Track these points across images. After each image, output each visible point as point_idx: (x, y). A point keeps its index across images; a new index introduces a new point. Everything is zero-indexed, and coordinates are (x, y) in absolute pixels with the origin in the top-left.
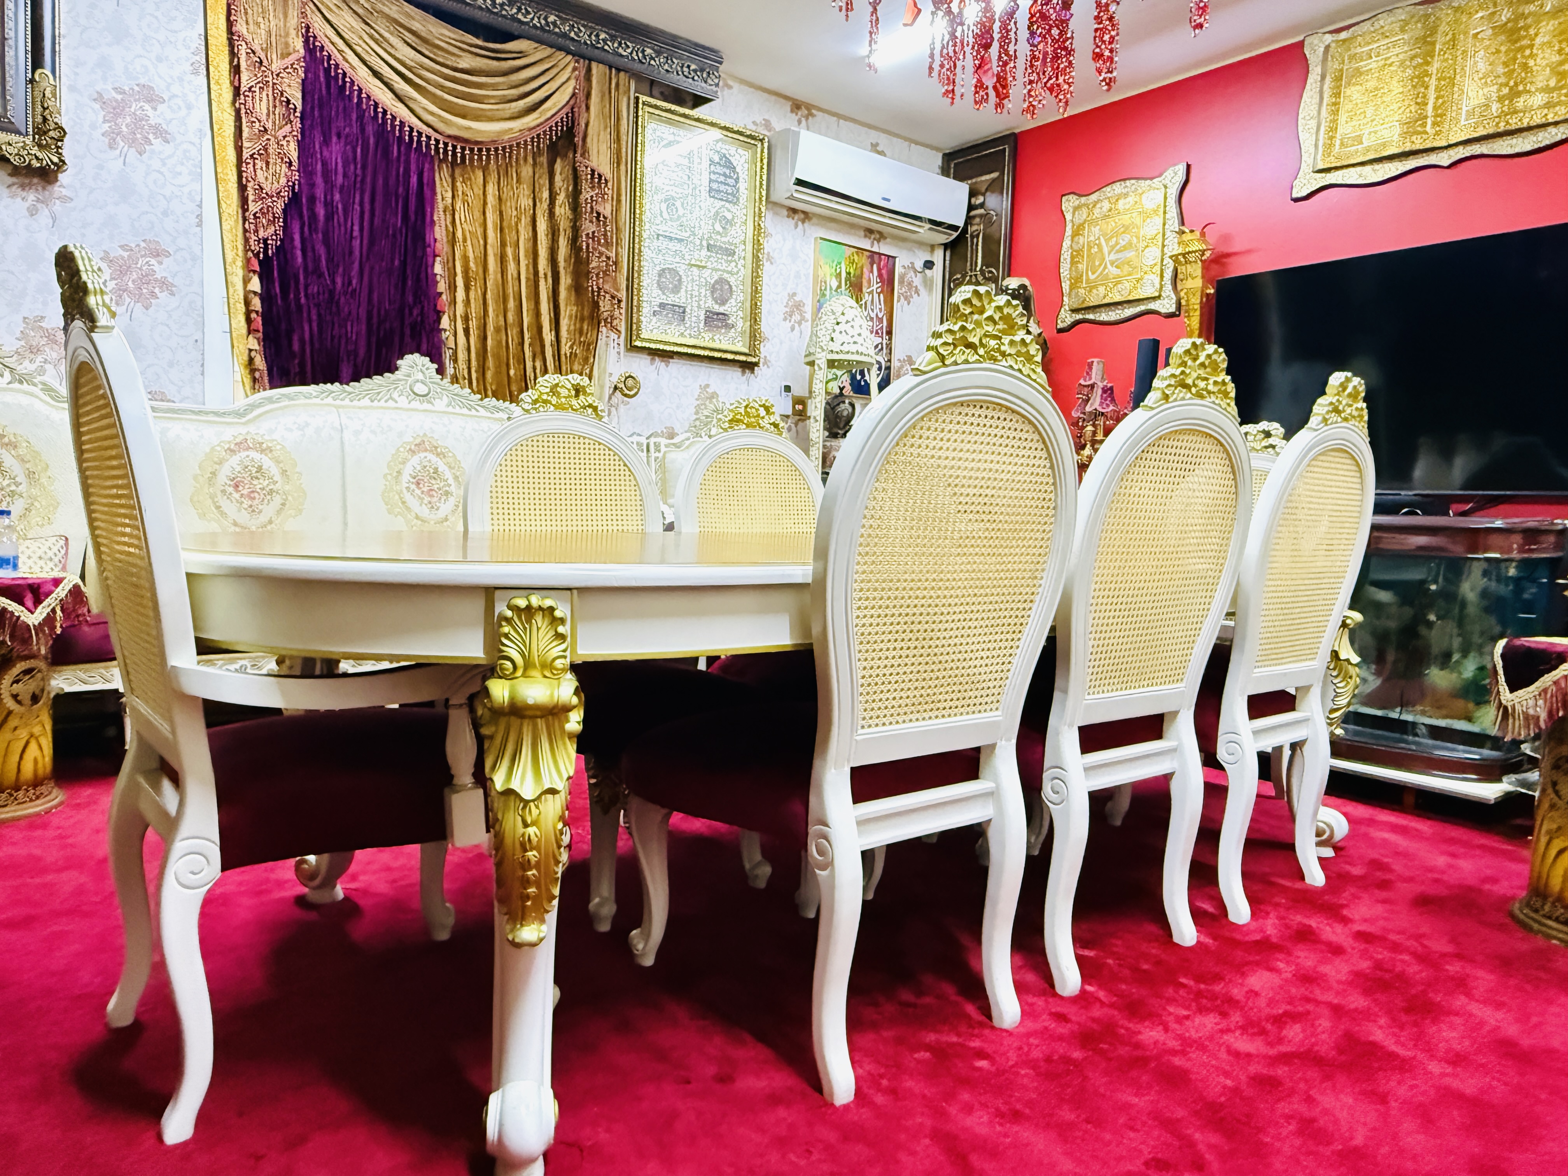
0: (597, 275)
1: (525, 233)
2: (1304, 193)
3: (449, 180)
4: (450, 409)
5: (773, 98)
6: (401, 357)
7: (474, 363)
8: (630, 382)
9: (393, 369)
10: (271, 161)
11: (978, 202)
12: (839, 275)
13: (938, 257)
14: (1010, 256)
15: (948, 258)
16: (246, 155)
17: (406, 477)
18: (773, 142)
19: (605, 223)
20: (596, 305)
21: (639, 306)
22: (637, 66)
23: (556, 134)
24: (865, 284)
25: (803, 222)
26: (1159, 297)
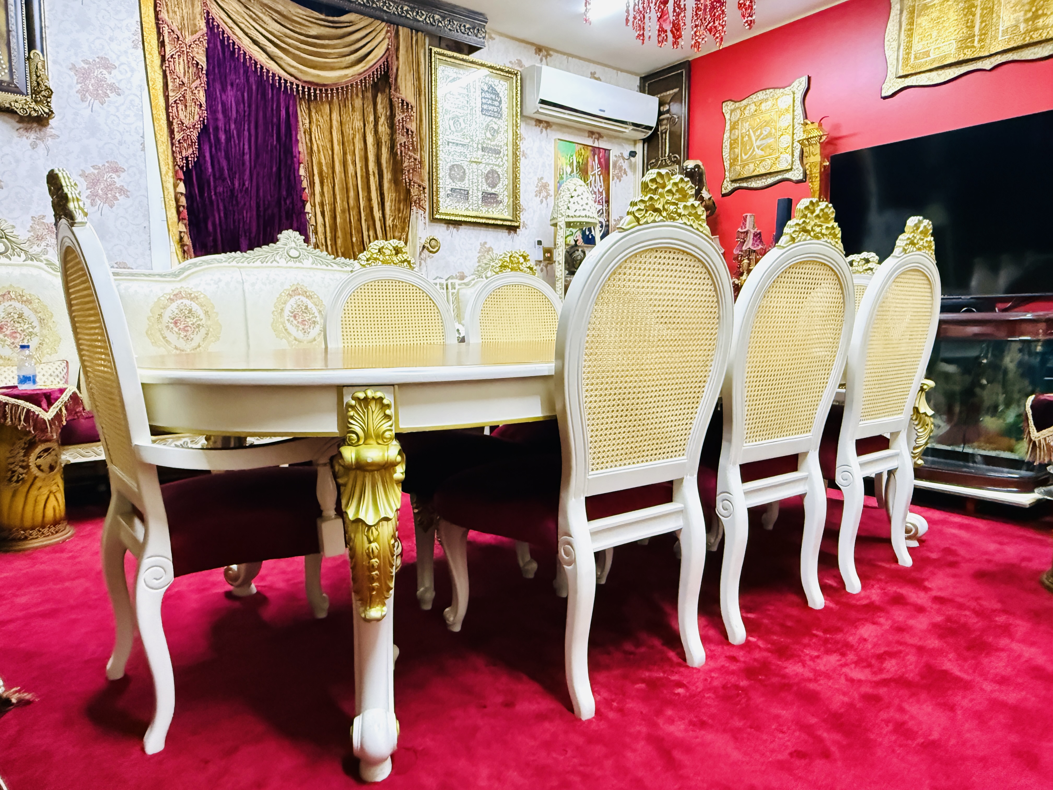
0: (409, 171)
1: (359, 145)
2: (890, 93)
3: (307, 112)
4: (314, 266)
5: (524, 44)
6: (280, 232)
7: (328, 234)
8: (433, 243)
9: (275, 240)
10: (188, 104)
11: (665, 109)
12: (571, 164)
13: (639, 148)
14: (688, 146)
15: (646, 149)
16: (171, 100)
17: (287, 313)
18: (524, 76)
19: (412, 135)
20: (408, 192)
21: (437, 191)
22: (430, 27)
23: (377, 77)
24: (590, 169)
25: (546, 128)
26: (791, 169)
